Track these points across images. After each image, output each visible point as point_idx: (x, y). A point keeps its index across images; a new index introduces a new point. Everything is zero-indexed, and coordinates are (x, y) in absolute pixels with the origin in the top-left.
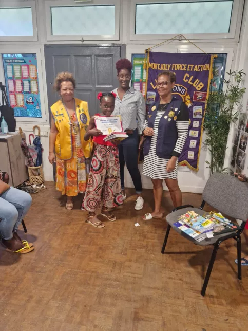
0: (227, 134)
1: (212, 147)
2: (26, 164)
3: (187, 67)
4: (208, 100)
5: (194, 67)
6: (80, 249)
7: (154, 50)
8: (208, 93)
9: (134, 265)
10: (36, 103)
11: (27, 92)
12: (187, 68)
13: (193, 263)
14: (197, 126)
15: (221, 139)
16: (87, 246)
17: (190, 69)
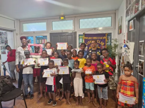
5: (100, 38)
7: (86, 33)
8: (106, 46)
12: (98, 38)
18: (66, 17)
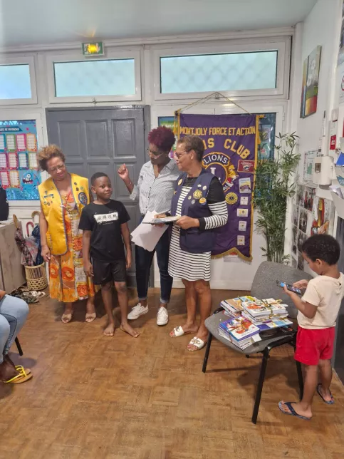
0: (285, 212)
1: (267, 229)
2: (23, 263)
3: (227, 130)
4: (257, 171)
5: (236, 131)
6: (94, 373)
7: (185, 112)
8: (256, 161)
9: (167, 390)
10: (35, 181)
11: (24, 169)
12: (227, 132)
13: (243, 381)
14: (246, 203)
15: (277, 219)
16: (105, 369)
17: (231, 132)
18: (106, 43)
